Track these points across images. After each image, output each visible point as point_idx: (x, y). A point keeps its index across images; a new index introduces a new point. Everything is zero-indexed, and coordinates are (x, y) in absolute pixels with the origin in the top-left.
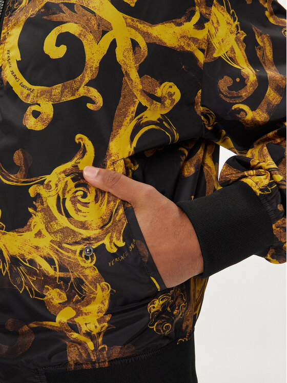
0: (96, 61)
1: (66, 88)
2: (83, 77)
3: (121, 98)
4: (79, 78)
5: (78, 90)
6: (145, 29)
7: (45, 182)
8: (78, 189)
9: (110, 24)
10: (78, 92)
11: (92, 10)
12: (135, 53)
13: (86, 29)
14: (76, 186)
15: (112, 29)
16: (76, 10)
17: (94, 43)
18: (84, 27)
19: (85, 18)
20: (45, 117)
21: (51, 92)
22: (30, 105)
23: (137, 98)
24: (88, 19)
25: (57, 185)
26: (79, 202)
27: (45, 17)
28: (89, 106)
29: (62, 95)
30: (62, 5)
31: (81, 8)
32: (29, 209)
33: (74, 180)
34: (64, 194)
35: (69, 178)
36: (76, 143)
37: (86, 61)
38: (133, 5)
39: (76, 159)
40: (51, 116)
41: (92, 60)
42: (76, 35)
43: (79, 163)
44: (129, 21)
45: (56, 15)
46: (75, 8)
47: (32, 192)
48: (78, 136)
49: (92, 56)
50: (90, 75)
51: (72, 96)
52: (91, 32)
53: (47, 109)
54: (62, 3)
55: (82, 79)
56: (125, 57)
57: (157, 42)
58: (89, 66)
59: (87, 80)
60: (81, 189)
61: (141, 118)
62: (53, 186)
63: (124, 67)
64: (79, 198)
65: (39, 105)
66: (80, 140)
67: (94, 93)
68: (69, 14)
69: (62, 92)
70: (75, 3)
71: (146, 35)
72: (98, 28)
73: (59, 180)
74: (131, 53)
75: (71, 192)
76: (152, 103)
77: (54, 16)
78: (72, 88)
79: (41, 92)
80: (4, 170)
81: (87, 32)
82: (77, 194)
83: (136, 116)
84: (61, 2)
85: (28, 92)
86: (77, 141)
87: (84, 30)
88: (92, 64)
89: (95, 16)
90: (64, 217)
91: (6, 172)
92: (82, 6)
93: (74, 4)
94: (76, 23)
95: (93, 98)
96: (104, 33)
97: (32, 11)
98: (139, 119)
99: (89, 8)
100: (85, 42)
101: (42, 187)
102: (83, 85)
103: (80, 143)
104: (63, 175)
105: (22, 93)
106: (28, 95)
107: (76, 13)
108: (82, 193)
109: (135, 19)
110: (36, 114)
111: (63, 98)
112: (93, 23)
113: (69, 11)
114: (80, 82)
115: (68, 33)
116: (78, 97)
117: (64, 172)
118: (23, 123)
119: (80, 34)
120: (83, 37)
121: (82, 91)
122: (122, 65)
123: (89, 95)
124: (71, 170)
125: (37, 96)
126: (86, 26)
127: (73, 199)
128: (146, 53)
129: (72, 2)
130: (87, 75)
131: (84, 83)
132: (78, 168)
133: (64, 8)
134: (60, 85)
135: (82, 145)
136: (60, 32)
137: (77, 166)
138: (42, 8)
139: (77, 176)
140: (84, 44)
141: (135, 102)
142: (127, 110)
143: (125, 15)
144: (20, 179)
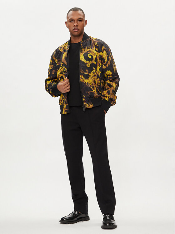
27: (87, 53)
38: (97, 51)
47: (89, 75)
58: (94, 59)
63: (98, 59)
67: (95, 62)
70: (91, 51)
71: (99, 54)
73: (92, 73)
79: (88, 62)
103: (94, 69)
105: (85, 62)
110: (88, 65)
112: (94, 53)
121: (93, 62)
136: (90, 54)
140: (93, 56)
142: (98, 64)
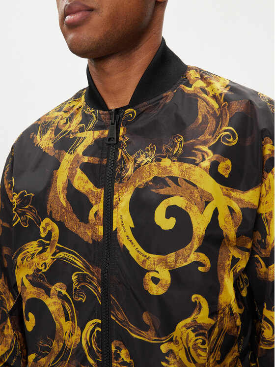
0: (202, 230)
1: (179, 256)
2: (193, 245)
3: (219, 255)
4: (189, 246)
5: (189, 256)
6: (238, 197)
7: (174, 339)
8: (198, 338)
9: (211, 195)
10: (190, 259)
11: (194, 183)
12: (233, 218)
13: (191, 201)
14: (196, 336)
15: (213, 199)
16: (180, 184)
17: (199, 213)
18: (189, 200)
19: (189, 191)
20: (164, 283)
21: (167, 260)
22: (148, 271)
23: (230, 253)
24: (191, 192)
25: (181, 338)
26: (200, 348)
27: (154, 190)
28: (200, 269)
29: (176, 262)
30: (167, 179)
31: (184, 181)
32: (162, 363)
33: (193, 331)
34: (187, 344)
35: (190, 330)
36: (193, 302)
37: (194, 230)
38: (227, 176)
39: (194, 315)
40: (169, 282)
41: (198, 230)
42: (183, 208)
43: (197, 318)
44: (225, 190)
45: (163, 189)
46: (179, 182)
47: (164, 348)
48: (194, 296)
49: (198, 226)
50: (198, 242)
51: (185, 262)
52: (195, 204)
53: (165, 276)
54: (167, 177)
55: (192, 247)
56: (226, 222)
57: (250, 207)
58: (196, 235)
59: (196, 247)
60: (200, 337)
61: (236, 268)
62: (179, 340)
63: (225, 231)
64: (199, 345)
65: (157, 272)
66: (196, 299)
67: (203, 257)
68: (174, 187)
69: (176, 259)
70: (178, 176)
71: (239, 201)
72: (201, 200)
73: (182, 334)
74: (230, 218)
75: (192, 341)
76: (243, 254)
77: (161, 190)
78: (183, 255)
79: (157, 261)
80: (131, 325)
81: (191, 205)
82: (197, 341)
83: (231, 268)
84: (166, 175)
85: (143, 258)
86: (193, 301)
87: (189, 203)
88: (199, 233)
89: (197, 188)
90: (193, 364)
91: (133, 327)
92: (185, 180)
93: (177, 178)
94: (182, 196)
95: (203, 262)
96: (207, 203)
97: (139, 181)
98: (234, 270)
99: (191, 181)
100: (191, 214)
101: (172, 343)
102: (193, 252)
103: (196, 301)
104: (184, 329)
105: (138, 258)
106: (144, 261)
107: (180, 186)
108: (201, 341)
109: (229, 189)
110: (156, 281)
111: (177, 265)
112: (196, 195)
113: (174, 185)
114: (190, 249)
115: (175, 206)
116: (190, 262)
117: (185, 326)
118: (145, 288)
119: (186, 207)
120: (189, 209)
121: (193, 258)
122: (224, 230)
123: (199, 260)
124: (191, 324)
125: (154, 264)
126: (190, 199)
127: (194, 347)
128: (241, 217)
129: (175, 176)
130: (195, 243)
131: (194, 250)
132: (197, 322)
133: (170, 182)
134: (174, 253)
135: (198, 302)
136: (168, 205)
137: (195, 321)
138: (150, 181)
139: (196, 328)
140: (191, 215)
141: (229, 257)
142: (224, 264)
143: (222, 186)
144: (152, 337)
